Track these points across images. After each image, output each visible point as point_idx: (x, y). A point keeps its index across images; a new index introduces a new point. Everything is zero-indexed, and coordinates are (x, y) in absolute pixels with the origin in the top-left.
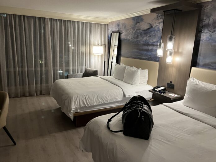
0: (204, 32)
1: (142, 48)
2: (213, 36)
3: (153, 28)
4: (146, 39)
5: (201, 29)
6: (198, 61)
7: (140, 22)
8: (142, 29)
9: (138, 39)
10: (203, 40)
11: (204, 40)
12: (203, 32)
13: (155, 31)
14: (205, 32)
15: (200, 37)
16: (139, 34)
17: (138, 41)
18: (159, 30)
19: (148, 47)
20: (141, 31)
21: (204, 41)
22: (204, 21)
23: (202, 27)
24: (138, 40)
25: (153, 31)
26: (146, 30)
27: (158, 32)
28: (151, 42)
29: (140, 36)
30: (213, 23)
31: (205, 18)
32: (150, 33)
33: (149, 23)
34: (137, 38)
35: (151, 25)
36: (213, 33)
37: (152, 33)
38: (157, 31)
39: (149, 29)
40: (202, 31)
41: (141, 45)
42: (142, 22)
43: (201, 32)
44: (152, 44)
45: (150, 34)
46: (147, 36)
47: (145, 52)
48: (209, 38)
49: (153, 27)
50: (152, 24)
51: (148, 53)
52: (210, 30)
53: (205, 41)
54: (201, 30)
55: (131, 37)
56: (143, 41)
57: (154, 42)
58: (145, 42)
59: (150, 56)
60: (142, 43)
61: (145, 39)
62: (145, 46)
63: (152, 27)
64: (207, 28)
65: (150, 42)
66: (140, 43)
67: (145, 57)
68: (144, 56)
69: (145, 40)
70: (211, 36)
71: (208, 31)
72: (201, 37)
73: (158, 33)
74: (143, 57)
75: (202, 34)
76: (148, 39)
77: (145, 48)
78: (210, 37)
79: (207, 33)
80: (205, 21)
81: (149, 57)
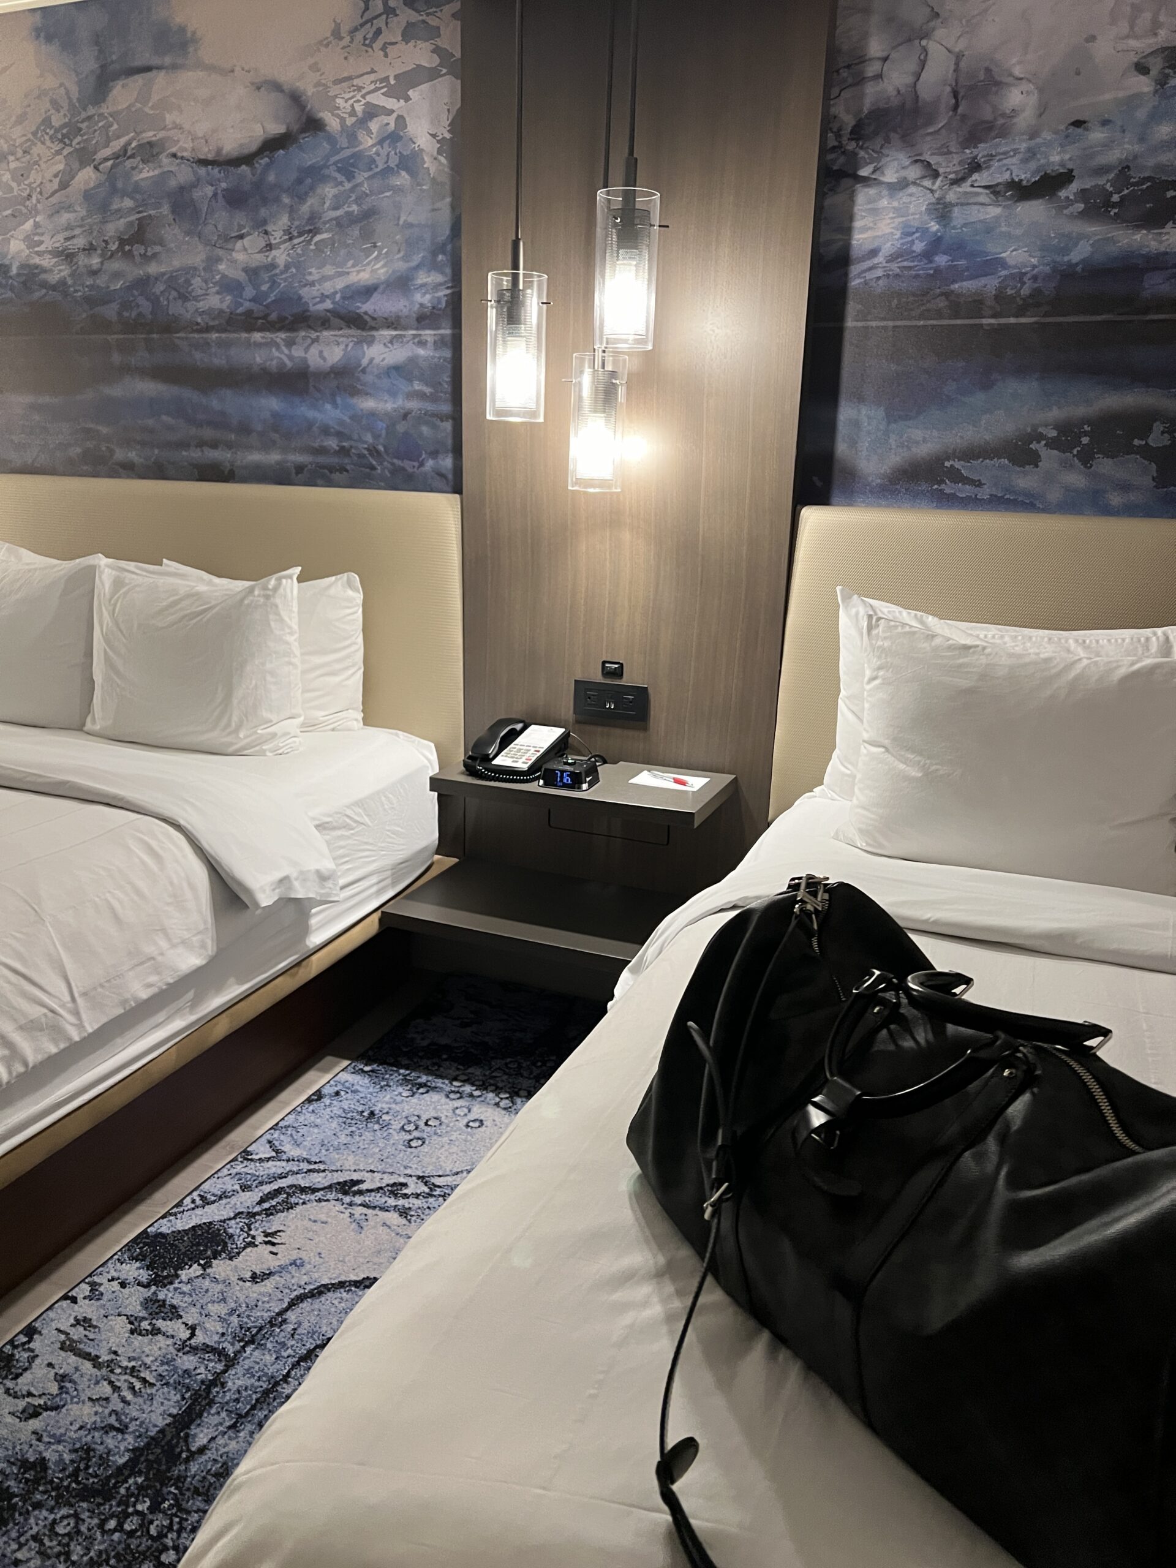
0: (879, 183)
1: (218, 361)
2: (958, 216)
3: (331, 139)
4: (259, 259)
5: (851, 146)
6: (842, 448)
7: (148, 69)
8: (185, 146)
9: (146, 258)
10: (874, 253)
11: (887, 249)
12: (865, 180)
13: (361, 177)
14: (890, 176)
15: (848, 231)
16: (165, 209)
17: (159, 288)
18: (409, 162)
19: (290, 343)
20: (184, 175)
21: (880, 259)
22: (871, 70)
23: (858, 133)
24: (153, 269)
25: (332, 171)
26: (247, 159)
27: (403, 179)
28: (328, 287)
29: (172, 233)
30: (955, 94)
31: (875, 47)
32: (302, 198)
33: (276, 87)
34: (138, 249)
35: (296, 99)
36: (966, 187)
37: (329, 191)
38: (388, 171)
39: (273, 145)
40: (864, 172)
41: (208, 329)
42: (174, 67)
43: (846, 182)
44: (334, 313)
45: (305, 209)
46: (261, 225)
47: (271, 403)
48: (924, 231)
49: (333, 124)
50: (308, 88)
51: (305, 411)
52: (933, 160)
53: (892, 258)
54: (854, 162)
55: (49, 243)
56: (229, 286)
57: (368, 291)
58: (249, 292)
59: (332, 443)
60: (216, 301)
61: (240, 257)
62: (257, 336)
63: (313, 125)
64: (907, 140)
65: (306, 293)
66: (186, 311)
67: (274, 457)
68: (267, 446)
69: (253, 273)
70: (942, 211)
71: (914, 173)
72: (858, 224)
73: (399, 190)
74: (255, 457)
75: (863, 197)
76: (281, 256)
77: (259, 358)
78: (934, 227)
79: (903, 184)
80: (879, 76)
81: (322, 451)
